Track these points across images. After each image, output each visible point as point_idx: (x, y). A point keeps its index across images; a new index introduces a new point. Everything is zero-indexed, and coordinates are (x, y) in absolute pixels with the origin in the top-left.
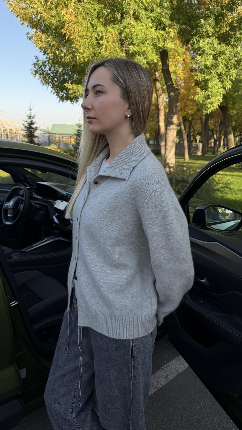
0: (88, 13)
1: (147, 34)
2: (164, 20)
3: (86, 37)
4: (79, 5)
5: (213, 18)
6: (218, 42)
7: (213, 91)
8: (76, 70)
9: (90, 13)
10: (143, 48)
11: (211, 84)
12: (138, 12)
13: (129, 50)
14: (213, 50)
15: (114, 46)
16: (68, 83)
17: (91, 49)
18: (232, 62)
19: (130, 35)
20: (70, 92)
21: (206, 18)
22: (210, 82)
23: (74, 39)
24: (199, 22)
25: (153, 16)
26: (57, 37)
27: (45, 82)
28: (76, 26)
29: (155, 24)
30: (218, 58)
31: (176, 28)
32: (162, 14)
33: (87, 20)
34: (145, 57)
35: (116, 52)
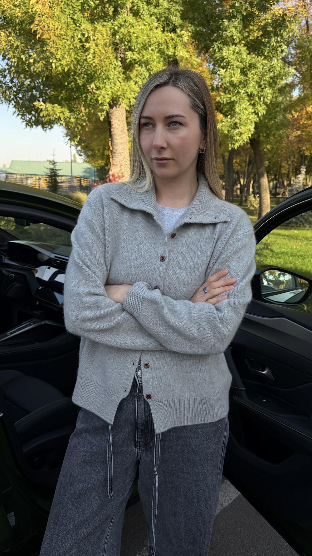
0: (68, 4)
1: (151, 36)
2: (173, 18)
3: (65, 37)
5: (239, 19)
6: (248, 52)
7: (242, 117)
8: (51, 83)
9: (70, 4)
10: (146, 56)
11: (239, 109)
12: (138, 6)
13: (126, 58)
14: (241, 62)
15: (105, 51)
16: (39, 101)
17: (73, 55)
18: (266, 80)
19: (128, 37)
20: (41, 115)
21: (231, 18)
22: (237, 104)
23: (48, 39)
24: (221, 23)
25: (158, 12)
26: (24, 35)
27: (5, 99)
28: (50, 21)
29: (161, 23)
30: (247, 73)
31: (190, 31)
32: (171, 11)
33: (67, 13)
34: (147, 68)
35: (109, 60)
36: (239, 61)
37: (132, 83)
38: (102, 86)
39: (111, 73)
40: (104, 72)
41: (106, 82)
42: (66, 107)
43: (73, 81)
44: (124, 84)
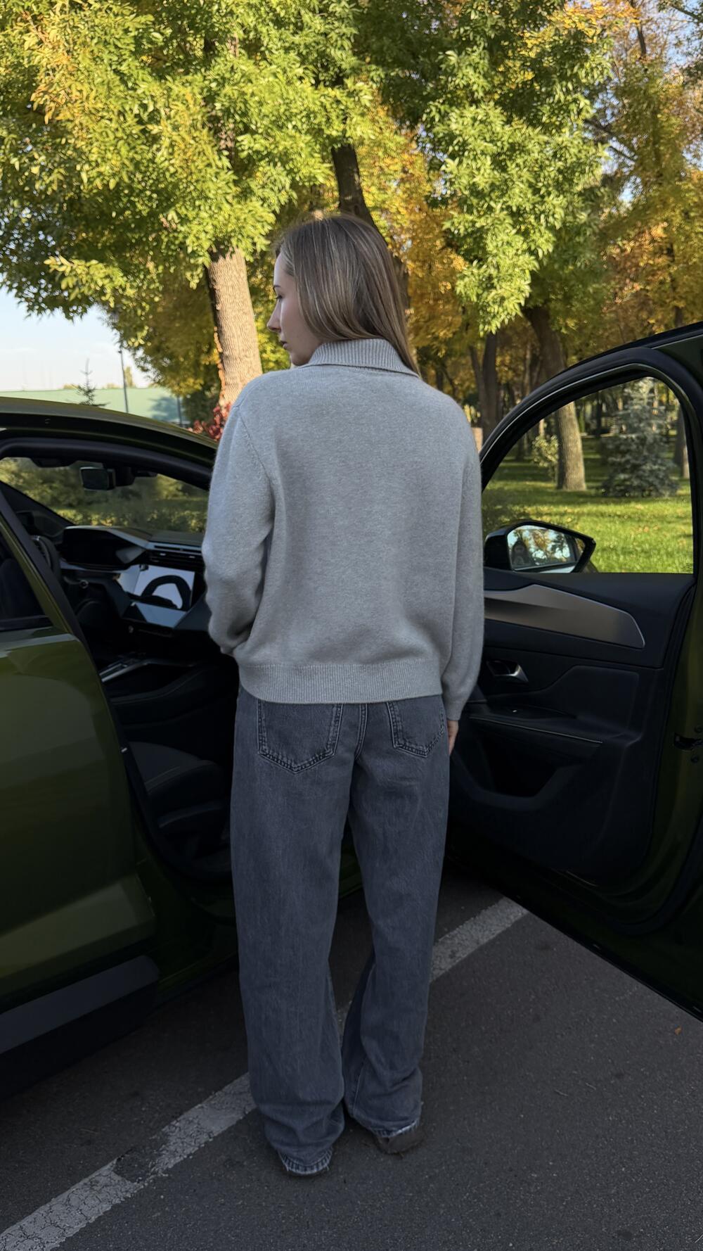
0: (106, 41)
1: (291, 97)
2: (336, 54)
3: (105, 114)
4: (76, 18)
5: (481, 47)
6: (504, 118)
7: (502, 263)
8: (79, 215)
9: (111, 41)
10: (283, 143)
11: (495, 244)
12: (257, 32)
13: (240, 148)
14: (491, 141)
15: (194, 138)
16: (54, 255)
17: (124, 151)
18: (549, 176)
19: (242, 105)
20: (63, 286)
21: (462, 45)
22: (489, 235)
23: (69, 120)
24: (442, 59)
25: (302, 43)
26: (13, 115)
28: (71, 82)
29: (311, 67)
30: (506, 164)
31: (375, 79)
32: (331, 37)
33: (105, 61)
34: (287, 168)
35: (204, 158)
36: (488, 140)
37: (255, 204)
38: (191, 214)
39: (210, 184)
40: (195, 184)
41: (199, 206)
42: (116, 264)
43: (127, 208)
44: (240, 206)
